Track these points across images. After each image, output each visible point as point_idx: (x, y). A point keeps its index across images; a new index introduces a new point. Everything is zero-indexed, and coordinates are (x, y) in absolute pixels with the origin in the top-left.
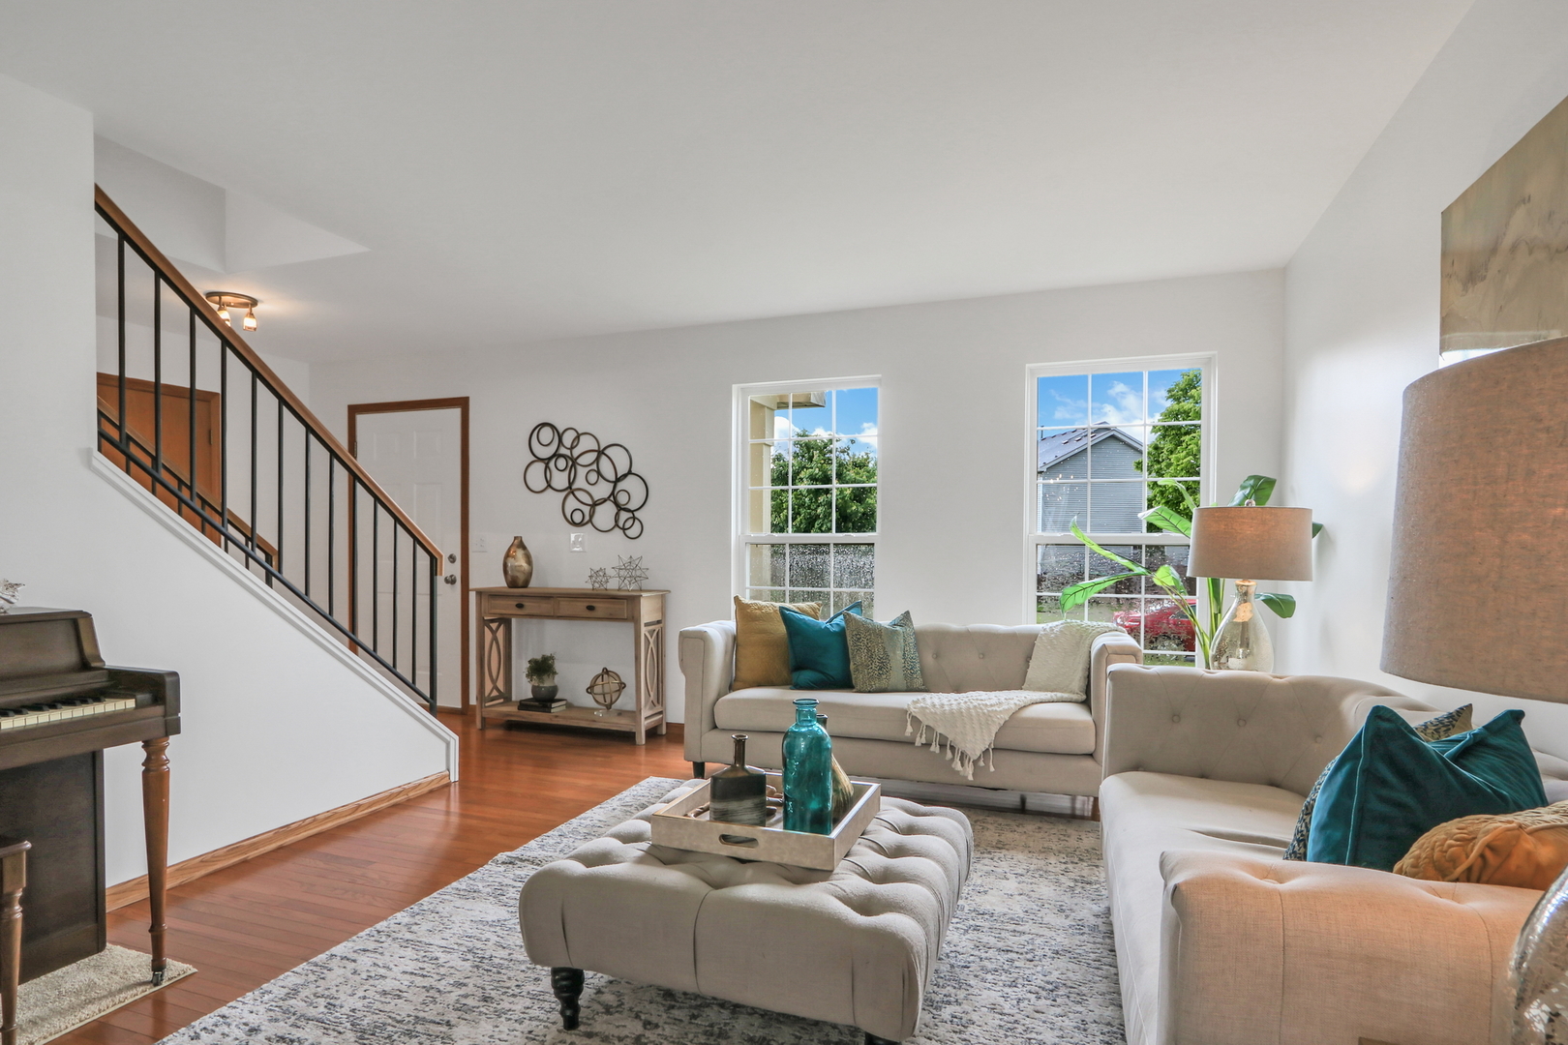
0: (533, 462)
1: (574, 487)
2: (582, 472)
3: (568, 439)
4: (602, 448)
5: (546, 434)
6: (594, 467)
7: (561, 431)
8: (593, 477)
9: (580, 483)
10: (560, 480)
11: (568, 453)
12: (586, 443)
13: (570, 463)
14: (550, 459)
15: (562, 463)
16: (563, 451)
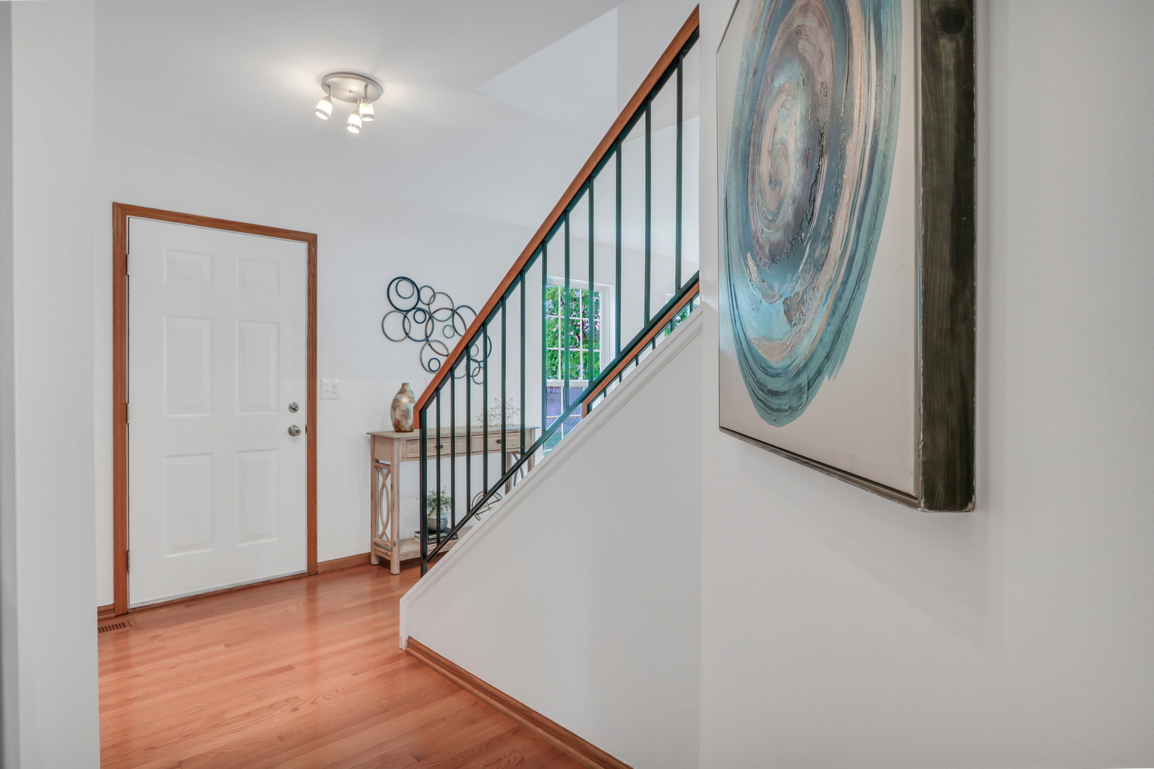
0: (393, 312)
1: (430, 339)
2: (438, 326)
3: (426, 295)
4: (455, 308)
5: (405, 288)
6: (450, 322)
7: (419, 287)
8: (449, 331)
9: (436, 335)
10: (418, 331)
11: (426, 308)
12: (440, 302)
13: (428, 317)
14: (408, 311)
15: (420, 316)
16: (420, 305)
